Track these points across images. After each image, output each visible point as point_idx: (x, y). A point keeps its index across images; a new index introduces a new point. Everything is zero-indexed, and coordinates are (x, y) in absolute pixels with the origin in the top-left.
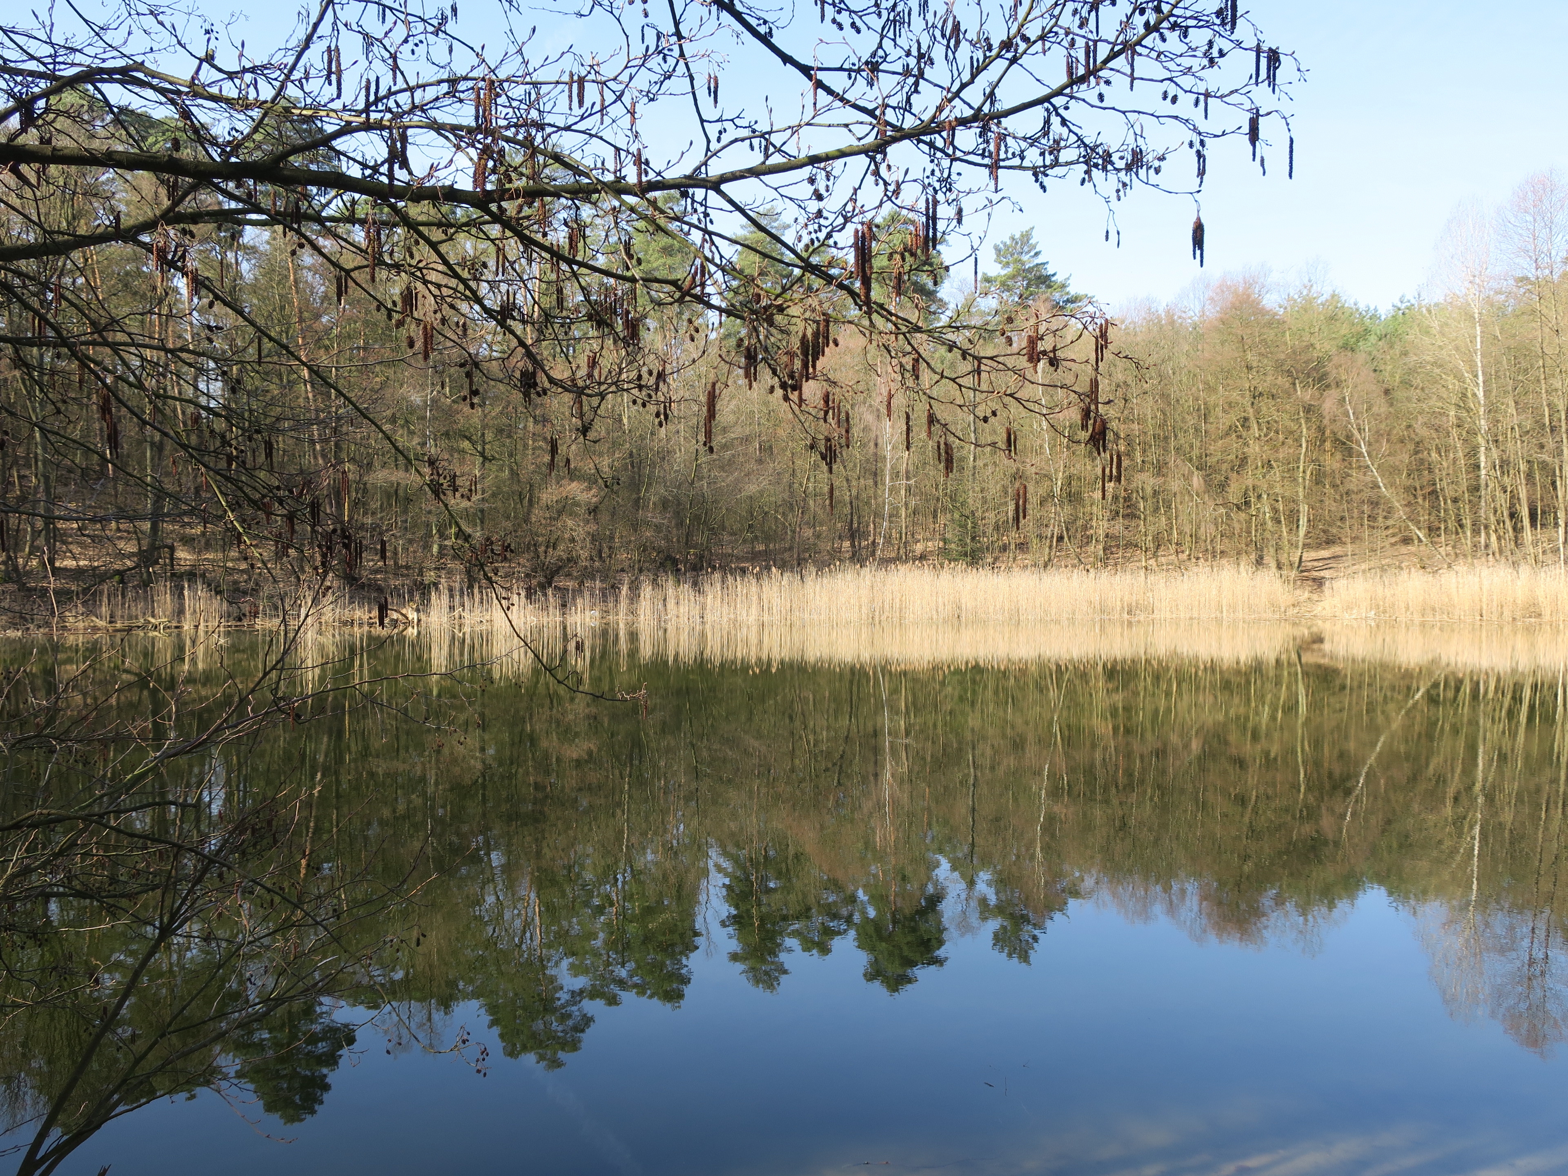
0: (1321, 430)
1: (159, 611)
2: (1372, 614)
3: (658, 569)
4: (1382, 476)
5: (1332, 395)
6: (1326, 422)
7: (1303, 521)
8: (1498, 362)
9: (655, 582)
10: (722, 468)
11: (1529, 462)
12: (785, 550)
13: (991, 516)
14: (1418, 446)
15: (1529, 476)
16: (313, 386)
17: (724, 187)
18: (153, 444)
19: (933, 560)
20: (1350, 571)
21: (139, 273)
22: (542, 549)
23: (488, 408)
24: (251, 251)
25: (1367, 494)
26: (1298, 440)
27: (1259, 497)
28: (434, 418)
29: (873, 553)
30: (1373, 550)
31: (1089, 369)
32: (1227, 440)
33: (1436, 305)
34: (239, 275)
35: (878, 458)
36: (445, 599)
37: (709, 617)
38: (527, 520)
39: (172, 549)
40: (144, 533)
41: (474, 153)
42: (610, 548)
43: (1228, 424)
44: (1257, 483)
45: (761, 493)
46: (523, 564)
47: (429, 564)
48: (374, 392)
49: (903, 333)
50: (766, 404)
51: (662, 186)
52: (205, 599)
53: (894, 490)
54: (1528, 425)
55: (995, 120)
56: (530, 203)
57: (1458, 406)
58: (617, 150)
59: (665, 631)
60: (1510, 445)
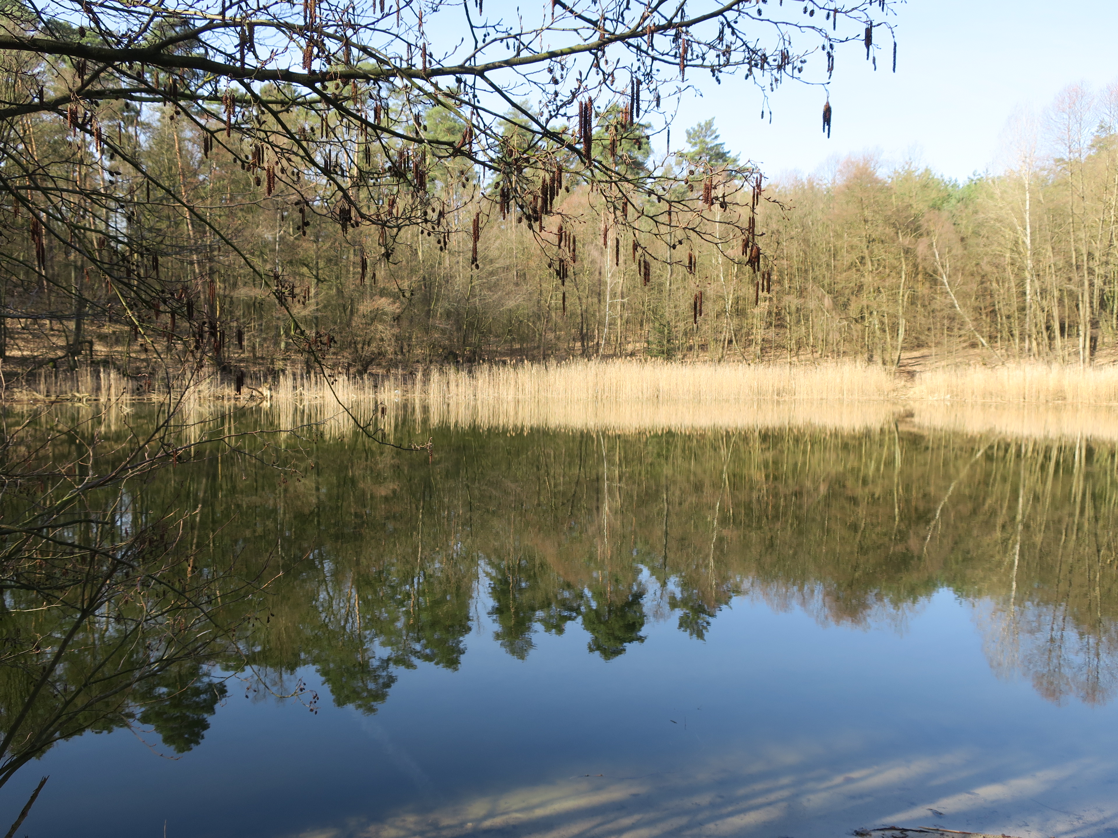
0: (916, 266)
1: (82, 388)
2: (948, 396)
3: (443, 361)
4: (958, 299)
5: (924, 241)
6: (919, 260)
7: (901, 331)
8: (1041, 219)
9: (441, 371)
10: (490, 289)
11: (1060, 290)
12: (534, 348)
13: (681, 325)
14: (984, 278)
15: (1061, 301)
16: (193, 226)
17: (486, 74)
18: (76, 267)
19: (640, 356)
20: (933, 366)
21: (64, 142)
22: (360, 346)
23: (321, 244)
24: (146, 126)
25: (947, 312)
26: (899, 273)
27: (871, 313)
28: (281, 251)
29: (597, 351)
30: (950, 352)
31: (748, 209)
32: (849, 273)
33: (999, 178)
34: (138, 144)
35: (601, 283)
36: (290, 382)
37: (479, 395)
38: (349, 325)
39: (91, 343)
40: (71, 331)
41: (303, 42)
42: (409, 345)
43: (850, 261)
44: (870, 303)
45: (518, 307)
46: (346, 357)
47: (278, 356)
48: (238, 231)
49: (615, 182)
50: (522, 243)
51: (442, 72)
52: (115, 379)
53: (612, 306)
54: (1061, 264)
55: (684, 29)
56: (345, 84)
57: (1012, 250)
58: (409, 45)
59: (448, 405)
60: (1047, 278)
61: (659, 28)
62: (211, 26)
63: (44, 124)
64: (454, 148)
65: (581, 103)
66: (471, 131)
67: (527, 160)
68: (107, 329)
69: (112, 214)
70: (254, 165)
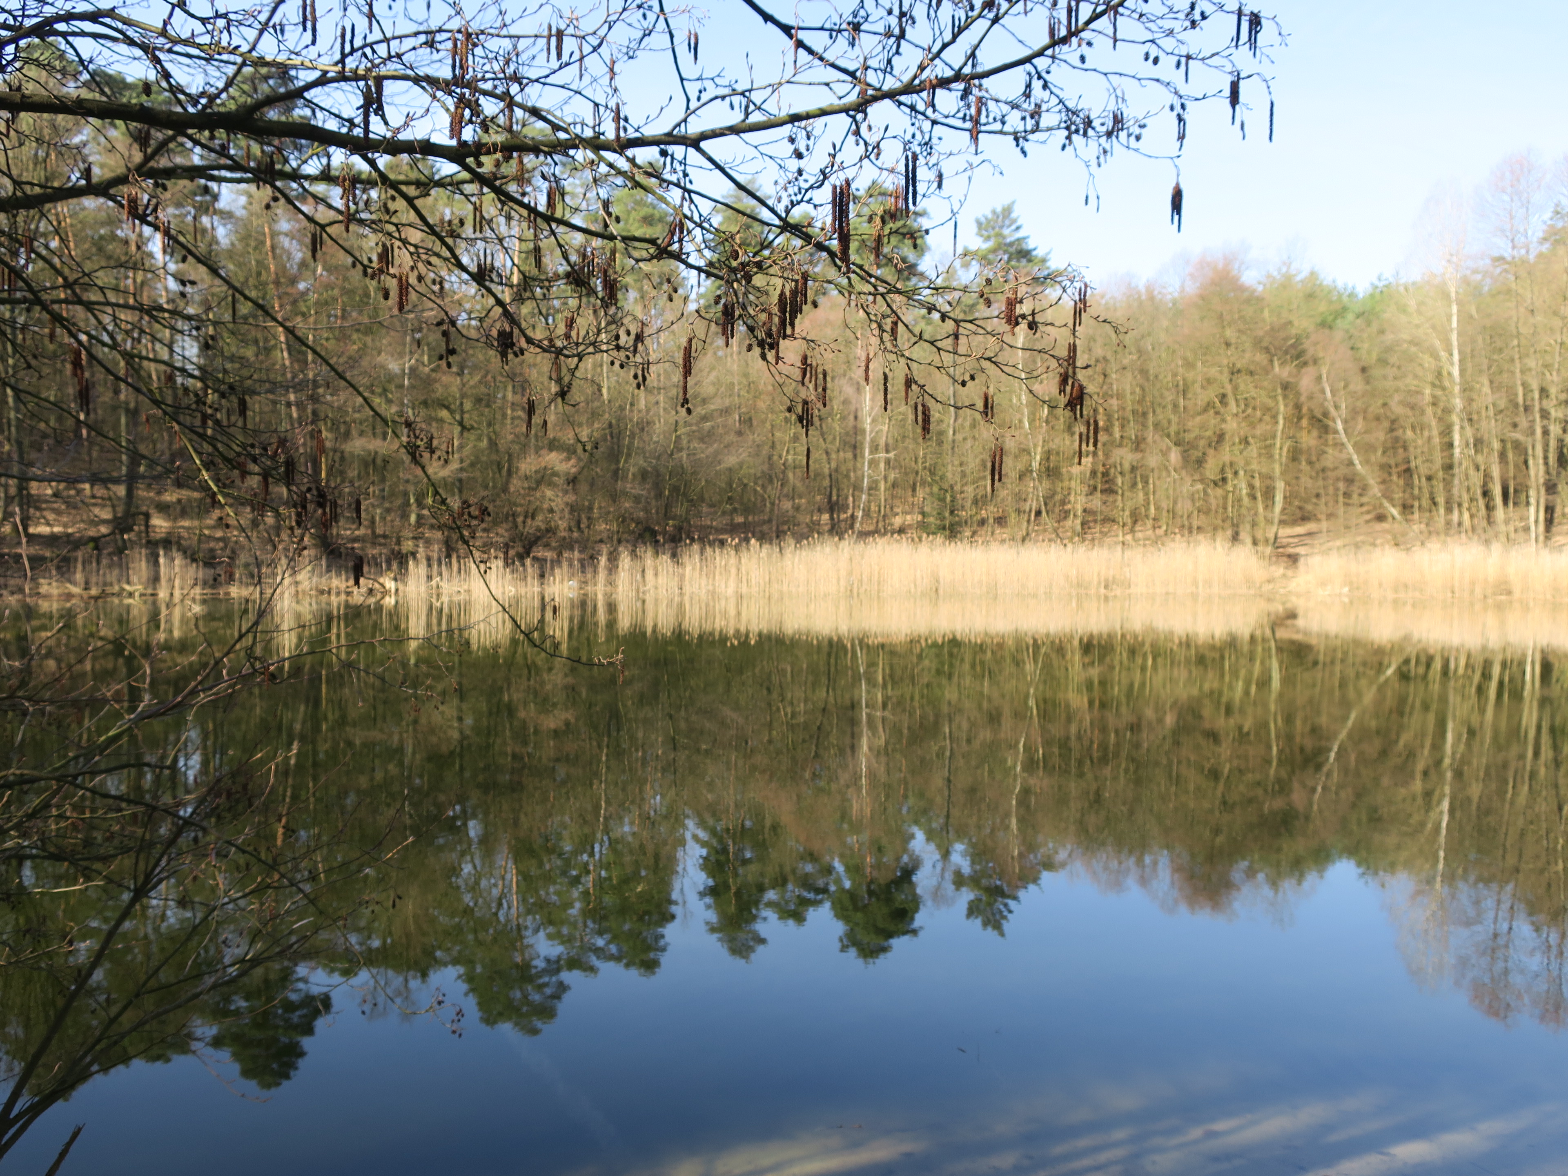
0: (1298, 407)
1: (134, 579)
2: (1346, 590)
3: (636, 540)
4: (1358, 453)
5: (1310, 371)
6: (1303, 399)
7: (1279, 498)
8: (1473, 341)
9: (634, 554)
10: (701, 440)
11: (1502, 441)
12: (764, 522)
13: (970, 490)
14: (1394, 424)
15: (1503, 455)
16: (290, 354)
17: (703, 145)
18: (127, 411)
19: (912, 533)
20: (1325, 547)
21: (114, 237)
22: (520, 520)
23: (467, 377)
24: (227, 216)
25: (1343, 471)
26: (1275, 417)
27: (1236, 473)
28: (412, 387)
29: (852, 527)
30: (1347, 527)
31: (1066, 332)
32: (1204, 417)
33: (1414, 283)
34: (214, 240)
35: (858, 431)
36: (423, 570)
37: (687, 589)
38: (505, 490)
39: (147, 516)
40: (119, 498)
41: (450, 102)
42: (589, 518)
43: (1206, 400)
44: (1235, 459)
45: (741, 465)
46: (501, 534)
47: (407, 533)
48: (354, 361)
49: (882, 295)
50: (746, 375)
51: (641, 142)
52: (181, 567)
53: (873, 463)
54: (1502, 404)
55: (976, 82)
56: (508, 158)
57: (1434, 385)
58: (597, 105)
59: (644, 602)
60: (1484, 424)
61: (944, 83)
62: (323, 81)
63: (86, 213)
64: (658, 247)
65: (835, 187)
66: (682, 226)
67: (759, 265)
68: (170, 497)
69: (178, 337)
70: (381, 271)
